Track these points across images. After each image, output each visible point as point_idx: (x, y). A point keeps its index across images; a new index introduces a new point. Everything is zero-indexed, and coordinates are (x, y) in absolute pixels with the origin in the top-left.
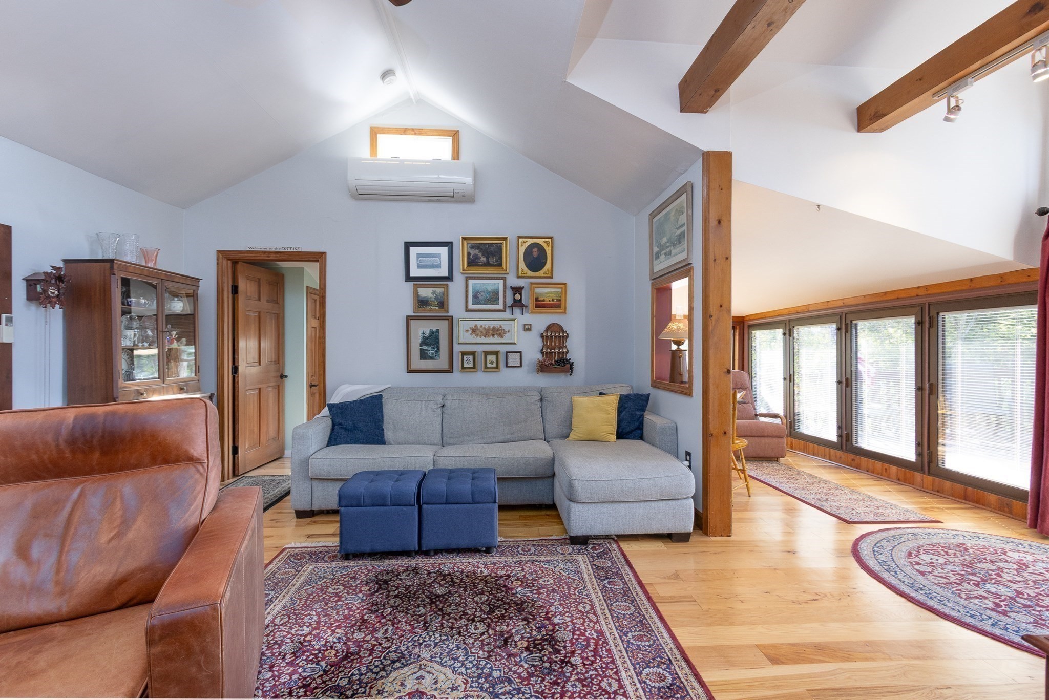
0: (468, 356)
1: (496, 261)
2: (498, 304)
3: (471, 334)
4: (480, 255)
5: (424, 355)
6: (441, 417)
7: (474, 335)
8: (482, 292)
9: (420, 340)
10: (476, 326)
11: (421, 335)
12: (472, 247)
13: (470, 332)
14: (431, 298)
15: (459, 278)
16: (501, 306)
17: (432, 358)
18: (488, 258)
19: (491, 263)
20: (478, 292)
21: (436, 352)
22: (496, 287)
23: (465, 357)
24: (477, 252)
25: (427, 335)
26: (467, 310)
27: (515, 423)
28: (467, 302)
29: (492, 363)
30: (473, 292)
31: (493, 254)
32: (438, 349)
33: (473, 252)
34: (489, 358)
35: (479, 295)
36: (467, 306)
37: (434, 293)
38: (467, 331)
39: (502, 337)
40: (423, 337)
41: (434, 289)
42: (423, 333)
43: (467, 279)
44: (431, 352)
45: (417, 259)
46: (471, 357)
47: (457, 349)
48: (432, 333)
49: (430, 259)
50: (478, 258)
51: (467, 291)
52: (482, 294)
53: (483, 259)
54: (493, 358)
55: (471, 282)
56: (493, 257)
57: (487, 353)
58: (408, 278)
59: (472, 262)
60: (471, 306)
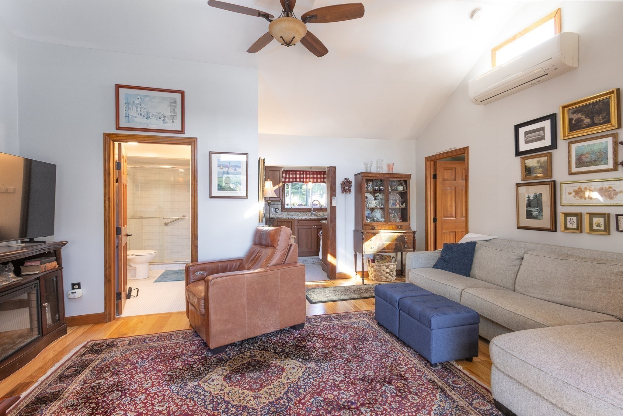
0: (572, 218)
1: (603, 119)
2: (607, 163)
3: (575, 197)
4: (583, 117)
5: (529, 215)
6: (518, 267)
7: (577, 197)
8: (587, 153)
9: (526, 202)
10: (580, 188)
11: (526, 199)
12: (574, 112)
13: (574, 194)
14: (536, 167)
15: (562, 144)
16: (610, 165)
17: (536, 218)
18: (592, 118)
19: (596, 122)
20: (583, 155)
21: (539, 212)
22: (603, 146)
23: (568, 218)
24: (579, 115)
25: (532, 198)
26: (570, 174)
27: (580, 289)
28: (570, 166)
29: (599, 225)
30: (576, 156)
31: (599, 113)
32: (542, 210)
33: (575, 117)
34: (595, 220)
35: (583, 158)
36: (570, 170)
37: (539, 162)
38: (570, 193)
39: (612, 198)
40: (529, 200)
41: (538, 159)
42: (529, 197)
43: (570, 144)
44: (535, 213)
45: (525, 136)
46: (575, 219)
47: (560, 210)
48: (536, 196)
49: (535, 133)
50: (582, 121)
51: (569, 156)
52: (587, 155)
53: (587, 121)
54: (601, 220)
55: (574, 146)
56: (599, 116)
57: (592, 215)
58: (518, 153)
59: (574, 126)
60: (574, 169)
